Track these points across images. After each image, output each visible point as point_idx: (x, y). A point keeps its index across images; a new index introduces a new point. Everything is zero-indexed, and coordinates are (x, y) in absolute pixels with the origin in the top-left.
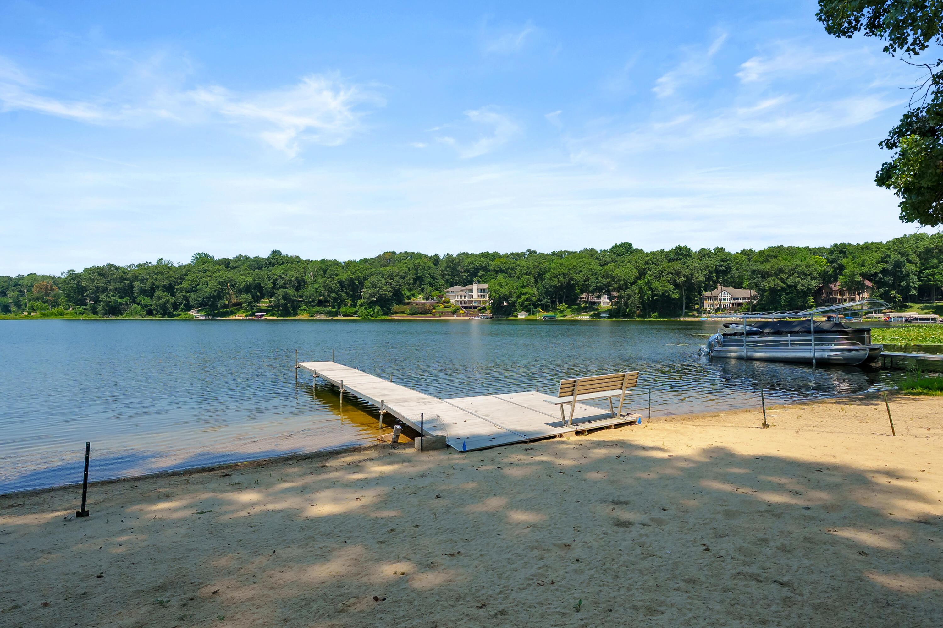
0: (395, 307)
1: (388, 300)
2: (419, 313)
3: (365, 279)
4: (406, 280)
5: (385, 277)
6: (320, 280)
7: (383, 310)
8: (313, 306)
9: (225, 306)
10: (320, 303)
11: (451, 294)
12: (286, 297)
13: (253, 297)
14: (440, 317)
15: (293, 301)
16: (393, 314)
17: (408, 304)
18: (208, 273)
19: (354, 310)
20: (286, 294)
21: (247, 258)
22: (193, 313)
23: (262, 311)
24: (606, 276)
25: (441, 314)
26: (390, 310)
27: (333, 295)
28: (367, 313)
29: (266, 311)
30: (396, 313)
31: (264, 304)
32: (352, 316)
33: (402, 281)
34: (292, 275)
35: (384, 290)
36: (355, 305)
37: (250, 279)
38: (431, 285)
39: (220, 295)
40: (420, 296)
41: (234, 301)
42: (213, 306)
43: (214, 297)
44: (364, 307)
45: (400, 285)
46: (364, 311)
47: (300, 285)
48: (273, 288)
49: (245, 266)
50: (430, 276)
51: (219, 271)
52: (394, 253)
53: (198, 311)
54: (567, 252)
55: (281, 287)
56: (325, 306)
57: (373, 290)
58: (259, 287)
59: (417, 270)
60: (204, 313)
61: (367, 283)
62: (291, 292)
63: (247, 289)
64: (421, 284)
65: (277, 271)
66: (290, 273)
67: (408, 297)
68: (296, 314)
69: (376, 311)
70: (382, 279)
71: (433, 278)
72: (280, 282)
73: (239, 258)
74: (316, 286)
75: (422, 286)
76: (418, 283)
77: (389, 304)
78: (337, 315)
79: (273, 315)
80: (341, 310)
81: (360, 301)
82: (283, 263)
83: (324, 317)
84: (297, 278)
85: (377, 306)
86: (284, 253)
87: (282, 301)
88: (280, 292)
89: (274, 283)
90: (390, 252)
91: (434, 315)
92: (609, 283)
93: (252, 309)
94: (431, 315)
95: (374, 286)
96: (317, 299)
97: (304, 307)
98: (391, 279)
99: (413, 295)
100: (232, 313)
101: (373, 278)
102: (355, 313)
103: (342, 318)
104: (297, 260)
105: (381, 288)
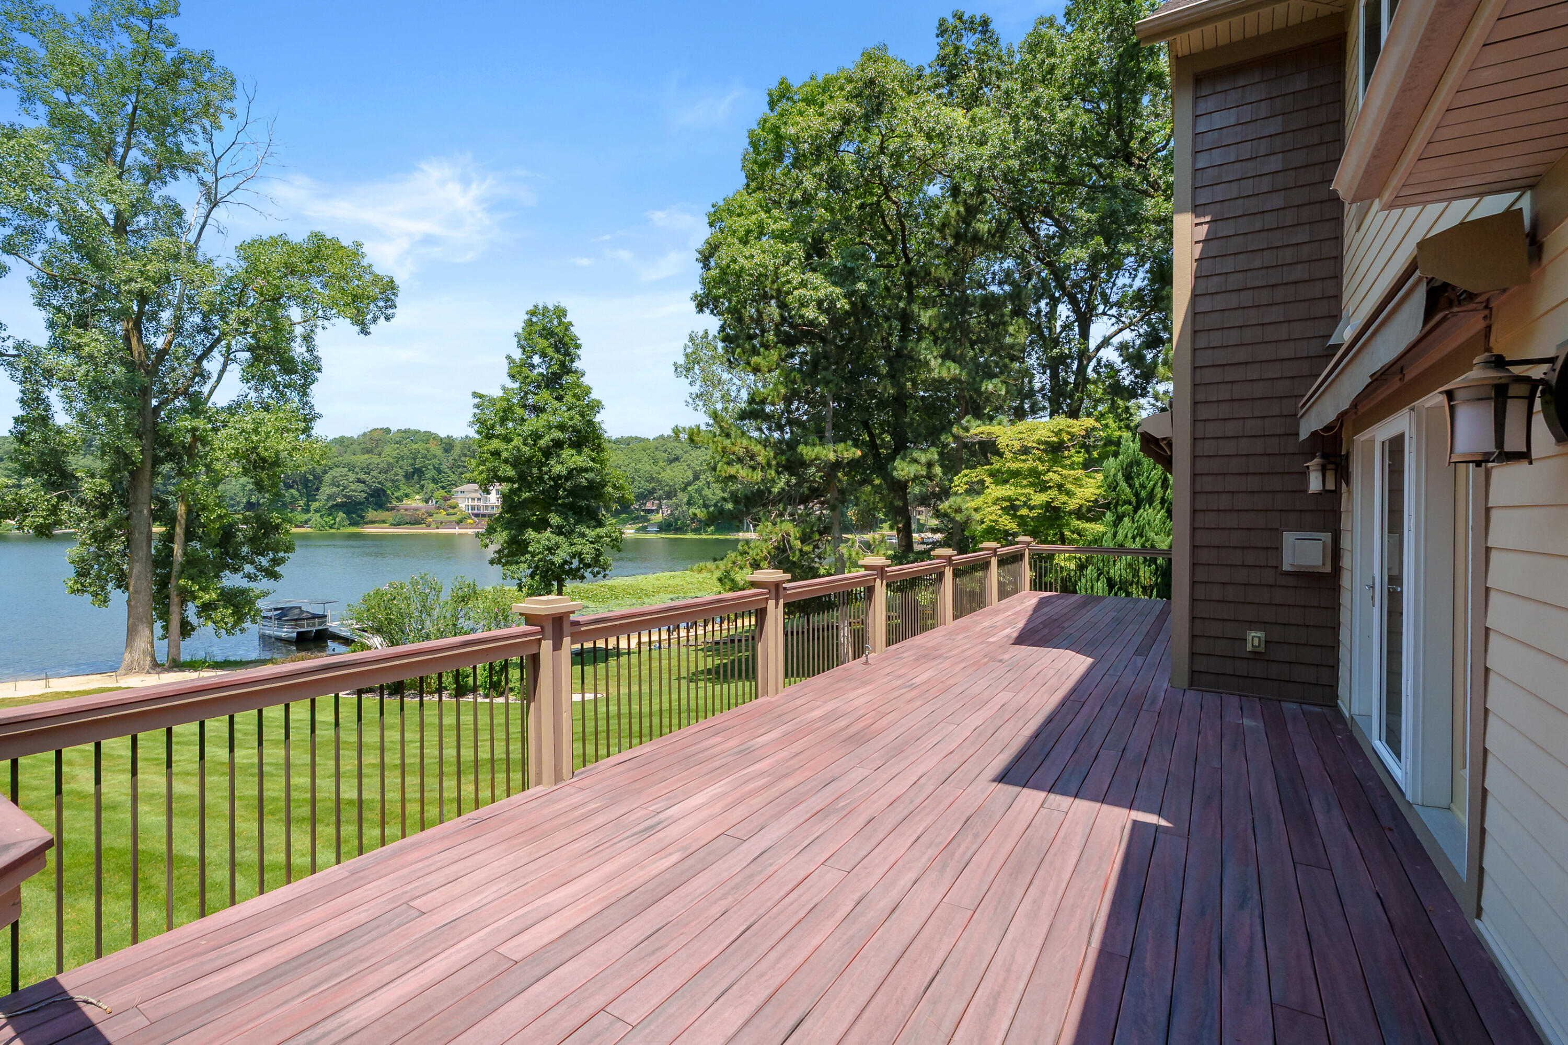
0: (371, 514)
1: (361, 503)
2: (407, 523)
3: (325, 472)
4: (390, 475)
5: (357, 470)
7: (350, 519)
11: (460, 495)
14: (438, 528)
16: (367, 523)
17: (393, 509)
19: (306, 517)
24: (651, 479)
25: (440, 524)
26: (363, 517)
28: (323, 523)
30: (373, 522)
32: (302, 527)
33: (382, 477)
35: (355, 491)
36: (307, 511)
38: (435, 481)
40: (417, 497)
44: (319, 515)
45: (379, 483)
46: (319, 519)
50: (435, 468)
52: (387, 431)
57: (335, 489)
59: (415, 459)
61: (327, 478)
64: (420, 480)
67: (397, 498)
69: (337, 519)
70: (350, 474)
71: (439, 471)
75: (422, 482)
76: (416, 477)
77: (362, 510)
81: (314, 505)
85: (341, 514)
90: (382, 429)
91: (429, 526)
92: (654, 489)
94: (424, 526)
95: (335, 484)
96: (245, 500)
98: (366, 473)
99: (407, 496)
101: (336, 472)
102: (306, 522)
105: (345, 488)
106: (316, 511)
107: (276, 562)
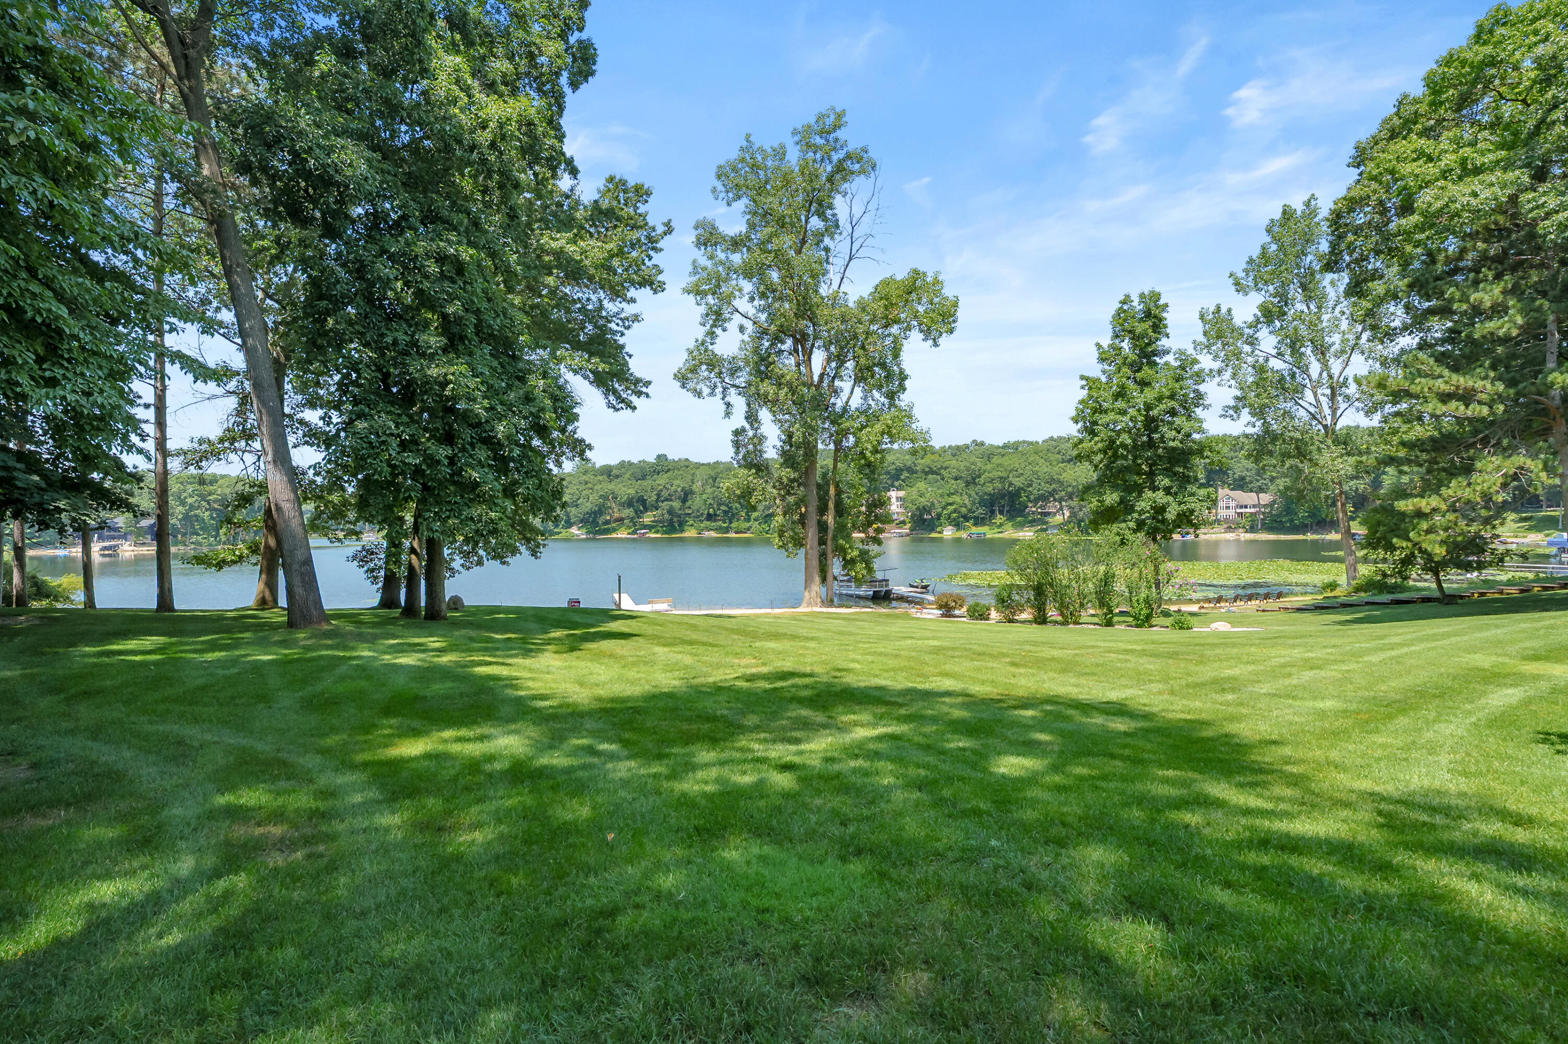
6: (709, 490)
8: (702, 521)
9: (607, 522)
10: (710, 517)
12: (671, 511)
13: (636, 512)
15: (679, 516)
18: (589, 485)
19: (748, 525)
20: (671, 507)
21: (630, 464)
22: (574, 530)
23: (645, 527)
24: (1051, 481)
27: (723, 508)
29: (650, 527)
31: (648, 519)
34: (678, 485)
36: (748, 520)
37: (632, 491)
39: (600, 511)
41: (616, 515)
42: (595, 523)
43: (595, 513)
44: (758, 522)
47: (686, 496)
48: (657, 501)
49: (627, 476)
51: (600, 482)
53: (579, 528)
54: (1024, 442)
55: (667, 500)
56: (715, 521)
58: (642, 501)
60: (584, 530)
62: (676, 504)
63: (630, 503)
65: (662, 480)
66: (676, 482)
68: (682, 531)
72: (665, 494)
73: (622, 464)
74: (705, 496)
78: (727, 532)
79: (657, 532)
80: (733, 525)
81: (754, 514)
82: (669, 470)
83: (713, 534)
84: (683, 488)
86: (670, 457)
87: (666, 516)
88: (665, 505)
89: (658, 495)
92: (1054, 490)
93: (635, 526)
96: (706, 512)
97: (691, 522)
100: (614, 530)
103: (734, 535)
104: (686, 465)
106: (755, 520)
107: (879, 531)
